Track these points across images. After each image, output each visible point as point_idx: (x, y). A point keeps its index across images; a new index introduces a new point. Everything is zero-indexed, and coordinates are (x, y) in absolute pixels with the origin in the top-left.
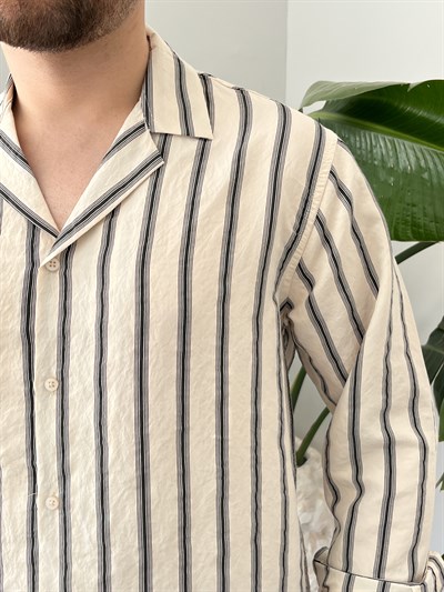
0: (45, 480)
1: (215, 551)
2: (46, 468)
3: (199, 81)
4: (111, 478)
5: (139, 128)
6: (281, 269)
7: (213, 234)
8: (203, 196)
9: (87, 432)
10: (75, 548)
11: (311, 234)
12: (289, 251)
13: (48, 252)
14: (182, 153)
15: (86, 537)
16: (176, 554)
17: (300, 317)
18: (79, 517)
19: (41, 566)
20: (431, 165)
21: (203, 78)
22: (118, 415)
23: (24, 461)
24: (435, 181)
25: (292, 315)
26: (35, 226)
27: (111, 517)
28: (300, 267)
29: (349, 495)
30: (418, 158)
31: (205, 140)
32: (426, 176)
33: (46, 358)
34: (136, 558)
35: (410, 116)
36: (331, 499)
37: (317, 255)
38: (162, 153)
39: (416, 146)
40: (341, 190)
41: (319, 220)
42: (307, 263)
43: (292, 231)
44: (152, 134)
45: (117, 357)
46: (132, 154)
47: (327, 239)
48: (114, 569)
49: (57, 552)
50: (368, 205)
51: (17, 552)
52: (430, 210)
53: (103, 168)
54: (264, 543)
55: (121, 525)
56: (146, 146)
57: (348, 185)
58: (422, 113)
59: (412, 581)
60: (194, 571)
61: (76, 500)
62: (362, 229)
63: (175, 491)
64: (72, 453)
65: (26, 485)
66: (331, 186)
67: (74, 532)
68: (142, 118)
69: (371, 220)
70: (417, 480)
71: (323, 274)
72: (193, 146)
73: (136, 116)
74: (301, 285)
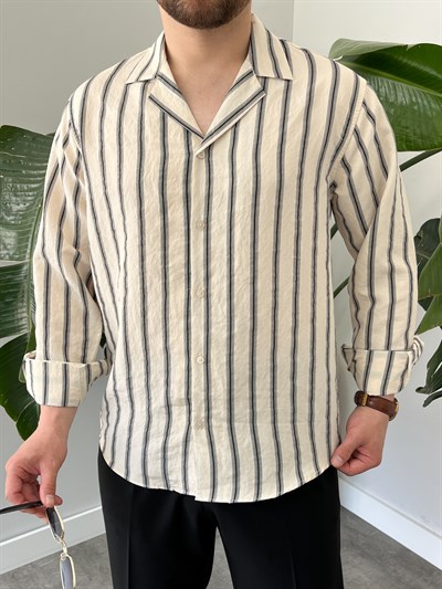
0: (196, 281)
1: (290, 324)
2: (197, 273)
3: (280, 43)
4: (236, 278)
5: (250, 74)
6: (333, 161)
7: (296, 137)
8: (290, 114)
9: (222, 252)
10: (213, 319)
11: (351, 140)
12: (338, 150)
13: (198, 148)
14: (275, 89)
15: (220, 312)
16: (270, 323)
17: (343, 191)
18: (216, 301)
19: (193, 330)
20: (419, 100)
21: (282, 42)
22: (241, 242)
23: (183, 270)
24: (422, 111)
25: (337, 191)
26: (188, 131)
27: (235, 300)
28: (343, 160)
29: (365, 306)
30: (410, 96)
31: (289, 81)
32: (416, 108)
33: (198, 210)
34: (249, 324)
35: (406, 66)
36: (354, 309)
37: (354, 153)
38: (264, 89)
39: (410, 87)
40: (369, 114)
41: (356, 132)
42: (348, 158)
43: (340, 138)
44: (258, 77)
45: (242, 207)
46: (246, 89)
47: (360, 144)
48: (236, 330)
49: (203, 321)
50: (384, 123)
51: (178, 323)
52: (418, 131)
53: (229, 98)
54: (317, 325)
55: (241, 305)
56: (254, 85)
57: (373, 110)
58: (414, 64)
59: (406, 349)
60: (279, 334)
61: (214, 291)
62: (380, 138)
63: (271, 287)
64: (213, 265)
65: (183, 285)
66: (363, 111)
67: (213, 310)
68: (251, 67)
69: (385, 132)
70: (408, 292)
71: (357, 165)
72: (282, 85)
73: (246, 66)
74: (343, 171)
